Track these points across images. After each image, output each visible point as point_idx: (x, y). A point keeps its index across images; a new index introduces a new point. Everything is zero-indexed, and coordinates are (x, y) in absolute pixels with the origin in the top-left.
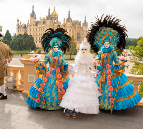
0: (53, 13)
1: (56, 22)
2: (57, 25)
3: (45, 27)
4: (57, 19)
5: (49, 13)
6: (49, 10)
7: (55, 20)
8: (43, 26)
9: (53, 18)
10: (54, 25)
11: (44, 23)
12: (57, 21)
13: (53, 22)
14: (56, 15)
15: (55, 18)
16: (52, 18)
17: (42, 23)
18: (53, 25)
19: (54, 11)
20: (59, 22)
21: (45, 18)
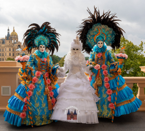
0: (12, 33)
1: (16, 42)
2: (17, 45)
3: (4, 47)
4: (16, 39)
5: (8, 33)
6: (8, 30)
7: (15, 41)
8: (2, 46)
9: (13, 38)
10: (15, 45)
11: (3, 43)
12: (18, 41)
13: (13, 42)
14: (16, 35)
15: (15, 38)
16: (11, 38)
17: (1, 43)
18: (13, 45)
19: (14, 31)
20: (19, 42)
21: (4, 38)
